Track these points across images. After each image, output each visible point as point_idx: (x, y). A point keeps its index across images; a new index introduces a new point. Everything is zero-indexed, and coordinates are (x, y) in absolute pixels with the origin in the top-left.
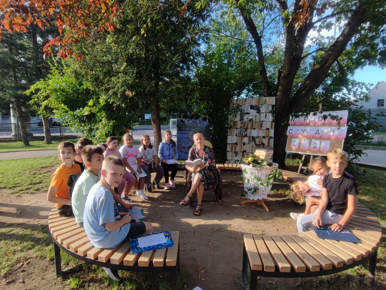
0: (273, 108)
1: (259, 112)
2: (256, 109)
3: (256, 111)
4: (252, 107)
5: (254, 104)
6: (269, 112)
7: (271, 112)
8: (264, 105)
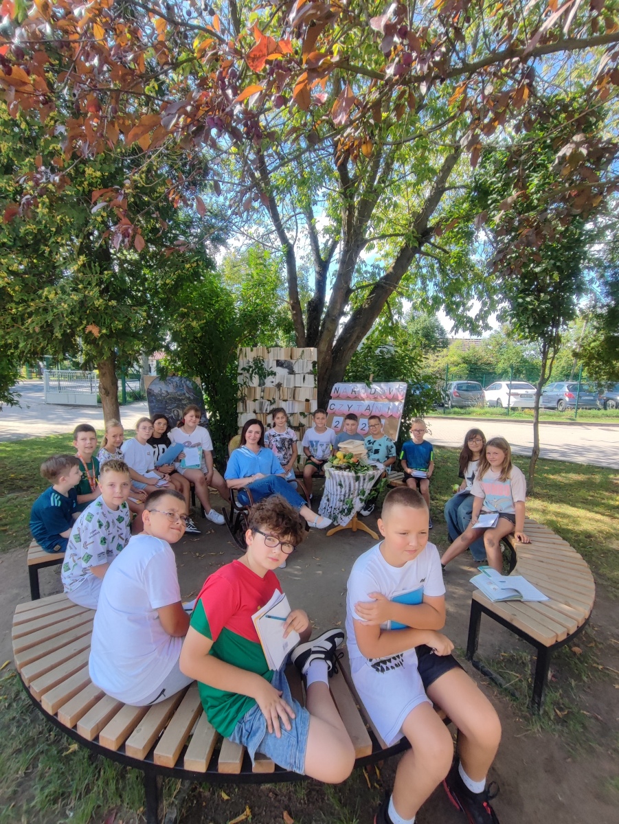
0: (314, 367)
1: (292, 372)
2: (286, 367)
3: (286, 371)
4: (279, 364)
5: (282, 358)
6: (309, 373)
7: (311, 373)
8: (301, 361)
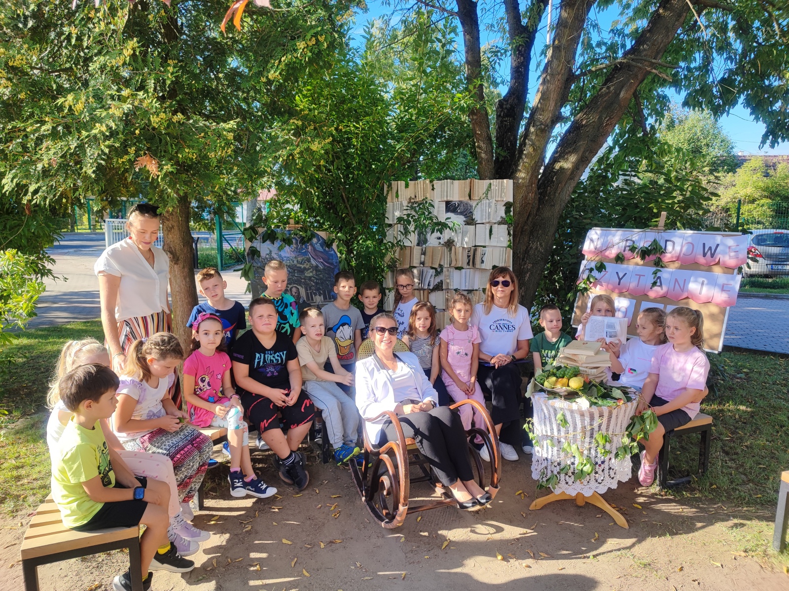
0: (507, 211)
1: (470, 221)
2: (461, 213)
3: (462, 219)
4: (450, 207)
5: (455, 198)
7: (502, 222)
8: (485, 201)
